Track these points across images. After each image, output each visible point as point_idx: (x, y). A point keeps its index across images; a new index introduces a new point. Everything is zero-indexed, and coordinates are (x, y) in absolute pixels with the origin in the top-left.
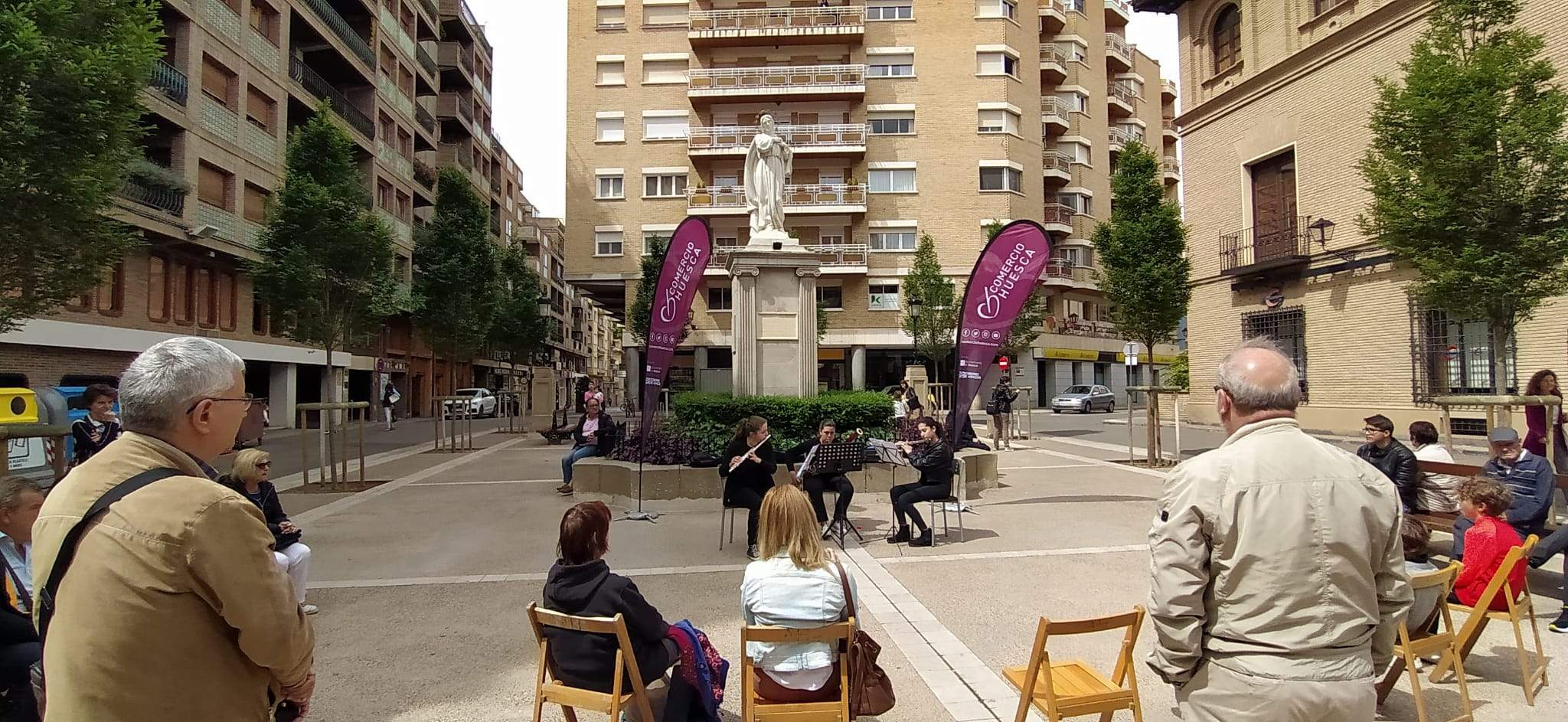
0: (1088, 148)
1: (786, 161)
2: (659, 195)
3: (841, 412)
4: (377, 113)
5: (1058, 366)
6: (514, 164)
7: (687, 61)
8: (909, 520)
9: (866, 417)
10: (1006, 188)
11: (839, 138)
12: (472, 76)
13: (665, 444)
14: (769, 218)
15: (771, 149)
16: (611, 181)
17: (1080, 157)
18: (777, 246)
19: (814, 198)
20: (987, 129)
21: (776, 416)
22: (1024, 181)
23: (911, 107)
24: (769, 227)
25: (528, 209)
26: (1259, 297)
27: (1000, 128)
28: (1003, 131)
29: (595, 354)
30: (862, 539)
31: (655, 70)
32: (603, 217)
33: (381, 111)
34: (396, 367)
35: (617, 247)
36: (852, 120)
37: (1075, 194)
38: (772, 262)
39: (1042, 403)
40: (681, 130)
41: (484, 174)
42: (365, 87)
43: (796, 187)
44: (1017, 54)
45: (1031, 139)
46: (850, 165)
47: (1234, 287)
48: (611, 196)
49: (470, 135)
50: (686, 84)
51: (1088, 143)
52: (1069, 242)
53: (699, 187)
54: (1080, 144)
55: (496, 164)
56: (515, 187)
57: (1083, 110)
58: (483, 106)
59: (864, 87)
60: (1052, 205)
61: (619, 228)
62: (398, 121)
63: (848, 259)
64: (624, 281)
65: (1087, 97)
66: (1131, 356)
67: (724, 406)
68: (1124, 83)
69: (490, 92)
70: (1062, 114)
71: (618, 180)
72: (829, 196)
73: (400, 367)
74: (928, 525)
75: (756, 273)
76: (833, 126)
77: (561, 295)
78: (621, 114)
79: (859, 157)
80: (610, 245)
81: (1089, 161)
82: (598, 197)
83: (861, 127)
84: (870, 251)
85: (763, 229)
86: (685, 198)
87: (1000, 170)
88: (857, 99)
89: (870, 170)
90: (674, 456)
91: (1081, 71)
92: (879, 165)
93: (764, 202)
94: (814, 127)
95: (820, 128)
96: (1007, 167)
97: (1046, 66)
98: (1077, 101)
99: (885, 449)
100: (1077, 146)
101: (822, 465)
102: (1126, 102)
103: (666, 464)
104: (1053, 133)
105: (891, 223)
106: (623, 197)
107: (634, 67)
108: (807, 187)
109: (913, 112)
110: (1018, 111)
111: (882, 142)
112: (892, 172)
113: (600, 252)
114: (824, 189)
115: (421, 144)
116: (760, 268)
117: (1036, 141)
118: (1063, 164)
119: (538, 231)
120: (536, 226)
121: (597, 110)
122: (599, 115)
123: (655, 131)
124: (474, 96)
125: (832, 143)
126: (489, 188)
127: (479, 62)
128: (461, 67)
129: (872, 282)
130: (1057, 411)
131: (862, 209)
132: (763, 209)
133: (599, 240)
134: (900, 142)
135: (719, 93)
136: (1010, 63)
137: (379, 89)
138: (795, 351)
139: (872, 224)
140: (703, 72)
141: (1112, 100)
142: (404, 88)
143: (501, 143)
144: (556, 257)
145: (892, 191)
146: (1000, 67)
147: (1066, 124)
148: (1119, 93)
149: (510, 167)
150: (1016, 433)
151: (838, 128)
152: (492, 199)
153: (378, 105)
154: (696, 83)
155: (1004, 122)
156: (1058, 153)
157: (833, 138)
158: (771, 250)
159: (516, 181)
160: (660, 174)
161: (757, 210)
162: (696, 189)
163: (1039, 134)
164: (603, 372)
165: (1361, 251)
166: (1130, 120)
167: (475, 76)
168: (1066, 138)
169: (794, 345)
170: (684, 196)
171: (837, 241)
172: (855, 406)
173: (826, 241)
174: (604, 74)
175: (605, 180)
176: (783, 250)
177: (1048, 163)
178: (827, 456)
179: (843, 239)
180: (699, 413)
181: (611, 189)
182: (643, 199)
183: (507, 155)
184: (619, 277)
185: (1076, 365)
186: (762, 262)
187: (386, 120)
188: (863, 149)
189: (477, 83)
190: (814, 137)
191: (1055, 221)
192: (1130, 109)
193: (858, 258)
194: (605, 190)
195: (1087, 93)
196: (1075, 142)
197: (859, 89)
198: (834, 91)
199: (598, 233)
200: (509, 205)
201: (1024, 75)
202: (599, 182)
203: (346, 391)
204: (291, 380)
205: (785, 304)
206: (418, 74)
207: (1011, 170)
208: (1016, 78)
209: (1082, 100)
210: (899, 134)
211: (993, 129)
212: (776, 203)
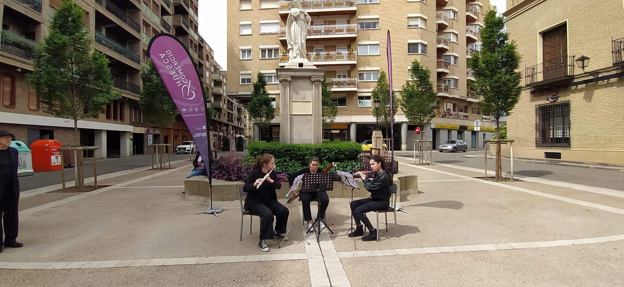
0: (457, 35)
1: (307, 23)
2: (267, 57)
3: (332, 152)
4: (142, 22)
5: (441, 132)
6: (210, 47)
8: (362, 223)
9: (346, 155)
10: (420, 52)
11: (345, 30)
12: (188, 8)
13: (232, 170)
14: (298, 52)
15: (299, 16)
16: (246, 52)
17: (453, 39)
18: (301, 65)
19: (334, 57)
20: (411, 26)
21: (296, 154)
22: (428, 49)
23: (377, 17)
24: (298, 57)
25: (218, 67)
26: (546, 97)
27: (417, 26)
28: (419, 27)
29: (248, 128)
30: (333, 233)
31: (264, 3)
32: (244, 68)
34: (156, 132)
35: (249, 80)
36: (351, 22)
37: (450, 56)
38: (298, 74)
39: (434, 148)
40: (275, 29)
41: (196, 51)
42: (135, 10)
43: (326, 53)
45: (431, 31)
46: (350, 42)
47: (532, 93)
48: (246, 58)
49: (188, 34)
50: (278, 8)
51: (457, 33)
52: (448, 77)
53: (283, 53)
54: (453, 33)
55: (201, 47)
56: (210, 57)
57: (455, 18)
58: (194, 21)
59: (356, 8)
60: (440, 60)
61: (250, 72)
62: (152, 25)
63: (349, 84)
65: (457, 12)
66: (477, 126)
67: (269, 149)
68: (474, 6)
69: (197, 16)
70: (445, 19)
71: (249, 51)
72: (341, 57)
73: (157, 132)
74: (375, 227)
75: (290, 79)
76: (342, 26)
77: (232, 103)
78: (250, 22)
79: (353, 40)
80: (246, 80)
81: (457, 41)
82: (241, 59)
83: (354, 25)
84: (359, 81)
85: (296, 58)
86: (278, 59)
87: (417, 44)
88: (352, 14)
89: (359, 45)
90: (237, 176)
91: (455, 0)
92: (363, 43)
93: (296, 44)
94: (334, 26)
95: (337, 26)
96: (420, 43)
98: (452, 14)
99: (346, 177)
100: (452, 34)
101: (307, 187)
102: (474, 15)
103: (232, 181)
104: (441, 28)
105: (367, 69)
106: (251, 59)
107: (255, 1)
108: (331, 53)
109: (378, 19)
110: (426, 17)
111: (365, 32)
112: (368, 46)
113: (242, 83)
114: (338, 54)
116: (293, 77)
117: (433, 31)
118: (446, 42)
119: (221, 76)
120: (220, 74)
121: (240, 21)
122: (241, 23)
123: (265, 30)
124: (190, 17)
125: (342, 33)
126: (197, 56)
127: (192, 3)
128: (183, 4)
129: (359, 95)
130: (441, 151)
131: (355, 62)
132: (295, 47)
133: (241, 77)
134: (371, 33)
137: (143, 11)
138: (310, 120)
139: (359, 69)
140: (285, 3)
141: (468, 13)
142: (155, 11)
143: (203, 38)
145: (368, 54)
147: (447, 24)
148: (471, 10)
149: (207, 48)
150: (424, 162)
151: (345, 26)
152: (199, 61)
153: (142, 18)
154: (282, 8)
155: (419, 23)
156: (443, 37)
157: (342, 31)
158: (298, 67)
159: (211, 54)
160: (267, 48)
161: (293, 48)
162: (282, 55)
163: (435, 28)
164: (251, 135)
165: (602, 72)
166: (476, 23)
167: (190, 8)
168: (446, 31)
169: (309, 117)
170: (278, 58)
171: (344, 77)
172: (340, 149)
173: (339, 77)
174: (243, 5)
175: (244, 51)
176: (304, 67)
177: (439, 42)
178: (310, 182)
179: (347, 76)
180: (256, 153)
181: (246, 55)
182: (260, 59)
183: (206, 43)
184: (250, 93)
185: (449, 131)
186: (293, 74)
187: (147, 25)
188: (356, 35)
189: (191, 11)
190: (334, 31)
191: (441, 67)
192: (476, 18)
193: (353, 84)
194: (244, 56)
195: (457, 10)
196: (451, 32)
197: (354, 8)
198: (343, 10)
199: (241, 74)
200: (207, 64)
201: (429, 1)
202: (241, 52)
203: (132, 142)
204: (104, 138)
205: (305, 96)
206: (162, 7)
207: (422, 44)
208: (424, 2)
209: (455, 13)
210: (372, 29)
211: (414, 26)
212: (302, 44)
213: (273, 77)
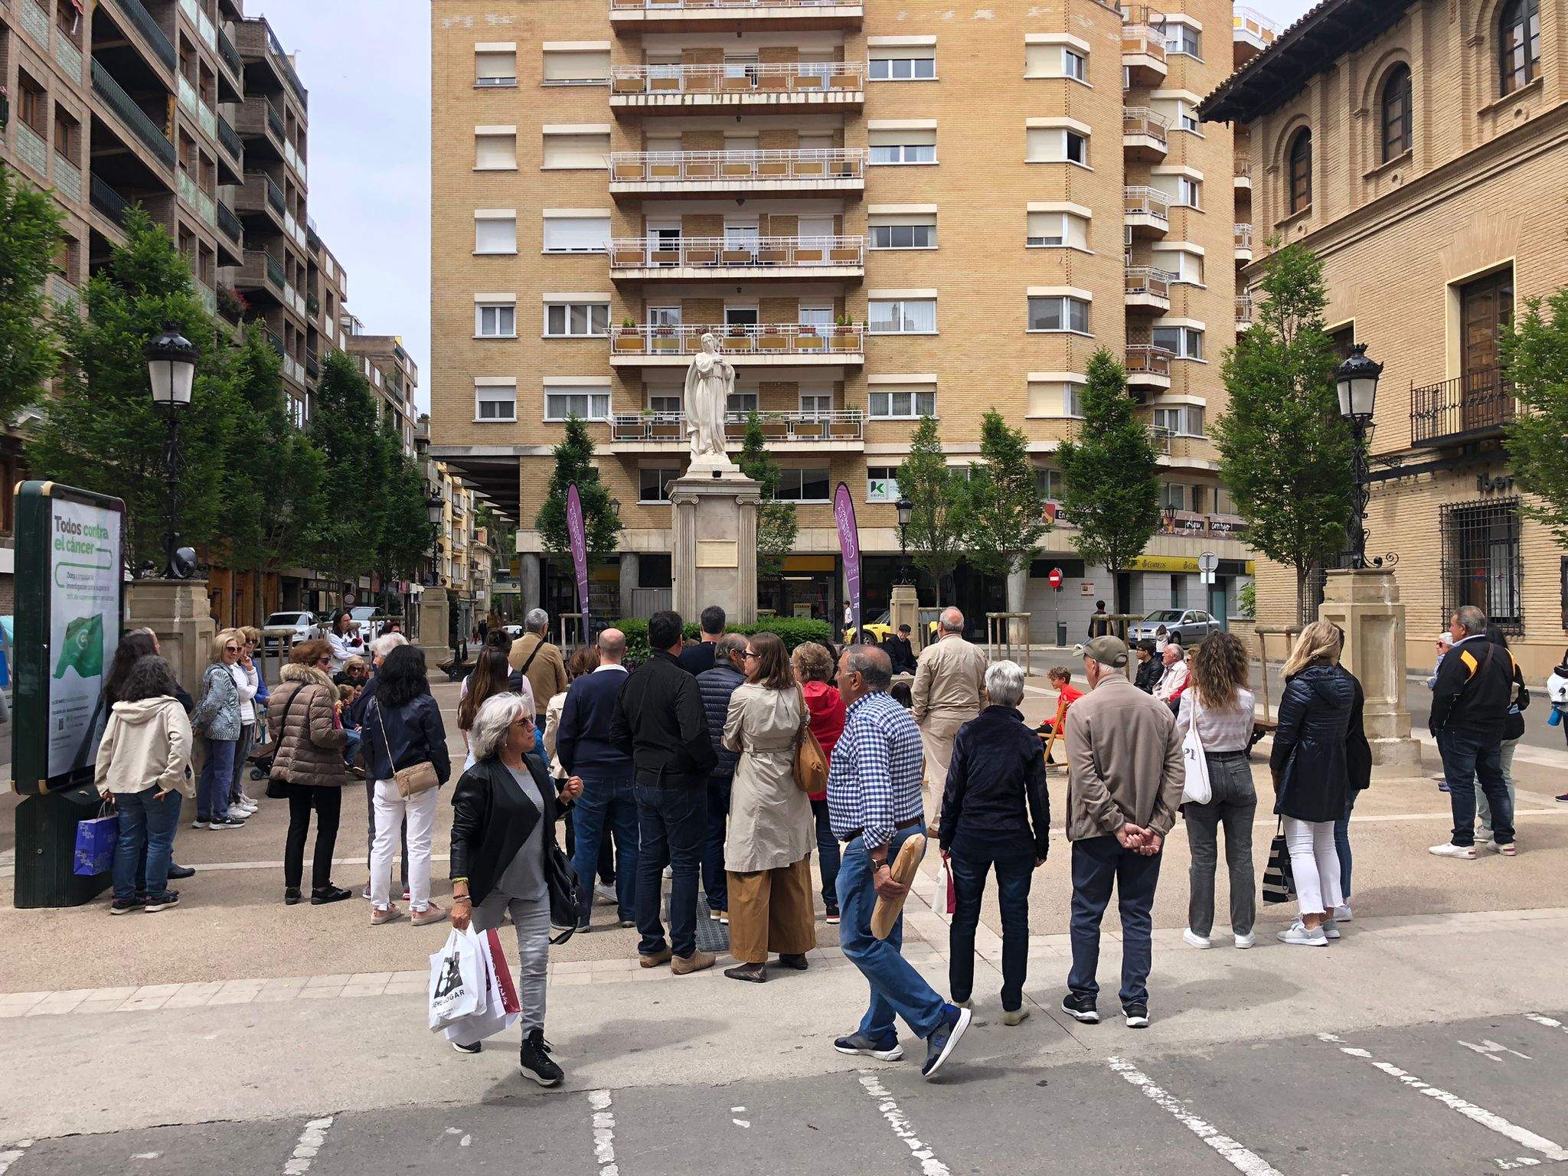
0: (1200, 257)
2: (568, 333)
4: (176, 228)
5: (1147, 582)
6: (335, 263)
7: (608, 135)
10: (1066, 326)
11: (826, 255)
12: (282, 142)
14: (710, 441)
15: (711, 369)
16: (498, 312)
17: (1188, 273)
18: (717, 474)
19: (790, 342)
20: (1039, 240)
22: (1096, 316)
23: (931, 208)
24: (710, 452)
27: (1059, 240)
28: (1065, 243)
29: (448, 554)
31: (560, 148)
32: (486, 365)
33: (181, 225)
35: (507, 408)
36: (846, 226)
37: (1177, 328)
38: (712, 490)
40: (600, 238)
41: (299, 288)
42: (164, 195)
43: (765, 326)
44: (1085, 129)
45: (1105, 252)
46: (841, 294)
48: (498, 334)
49: (282, 234)
50: (606, 172)
51: (1200, 250)
52: (1167, 399)
53: (626, 325)
54: (1188, 253)
55: (313, 268)
57: (1193, 202)
58: (297, 185)
59: (862, 180)
60: (1139, 347)
61: (510, 381)
62: (200, 234)
63: (838, 430)
64: (517, 457)
65: (1200, 182)
70: (1158, 210)
71: (508, 309)
72: (811, 340)
75: (695, 501)
76: (818, 237)
78: (510, 213)
79: (854, 283)
80: (497, 405)
81: (1202, 275)
82: (480, 334)
83: (858, 239)
84: (868, 419)
86: (606, 339)
87: (1057, 300)
88: (852, 198)
89: (870, 300)
91: (1192, 144)
92: (883, 293)
93: (705, 424)
94: (791, 238)
95: (800, 240)
96: (1067, 297)
97: (1134, 141)
98: (1183, 188)
100: (1182, 257)
104: (1143, 240)
105: (898, 378)
106: (514, 335)
107: (529, 142)
108: (781, 327)
109: (934, 215)
110: (1086, 212)
111: (890, 259)
112: (902, 303)
113: (483, 416)
114: (805, 330)
115: (225, 258)
116: (700, 497)
117: (1114, 255)
118: (1158, 288)
121: (477, 207)
122: (479, 214)
123: (561, 239)
124: (286, 172)
125: (816, 263)
127: (290, 117)
128: (270, 134)
129: (872, 462)
131: (857, 359)
132: (704, 432)
133: (480, 397)
134: (915, 260)
135: (655, 188)
136: (1075, 144)
137: (180, 195)
138: (735, 578)
139: (873, 379)
140: (631, 156)
142: (206, 183)
143: (318, 234)
144: (391, 400)
145: (902, 331)
146: (1059, 150)
147: (1164, 226)
149: (329, 269)
151: (825, 239)
152: (309, 324)
153: (177, 216)
154: (621, 173)
155: (1066, 231)
156: (1146, 272)
157: (817, 255)
158: (710, 477)
159: (338, 289)
160: (568, 302)
162: (620, 326)
163: (1118, 243)
167: (287, 143)
168: (1165, 245)
169: (733, 573)
170: (605, 335)
171: (824, 402)
174: (486, 153)
175: (488, 309)
176: (723, 477)
177: (1133, 285)
179: (831, 401)
181: (498, 322)
182: (545, 339)
183: (326, 251)
184: (509, 452)
185: (1178, 580)
186: (701, 490)
187: (187, 237)
188: (859, 272)
189: (289, 152)
190: (790, 253)
191: (1142, 370)
193: (850, 428)
194: (488, 324)
195: (1199, 175)
196: (1177, 251)
197: (855, 183)
198: (820, 187)
199: (479, 387)
200: (330, 328)
201: (1097, 159)
202: (479, 313)
205: (724, 532)
206: (219, 160)
207: (1073, 299)
208: (1084, 165)
209: (1193, 187)
210: (913, 248)
211: (1049, 240)
212: (717, 426)
213: (590, 399)
